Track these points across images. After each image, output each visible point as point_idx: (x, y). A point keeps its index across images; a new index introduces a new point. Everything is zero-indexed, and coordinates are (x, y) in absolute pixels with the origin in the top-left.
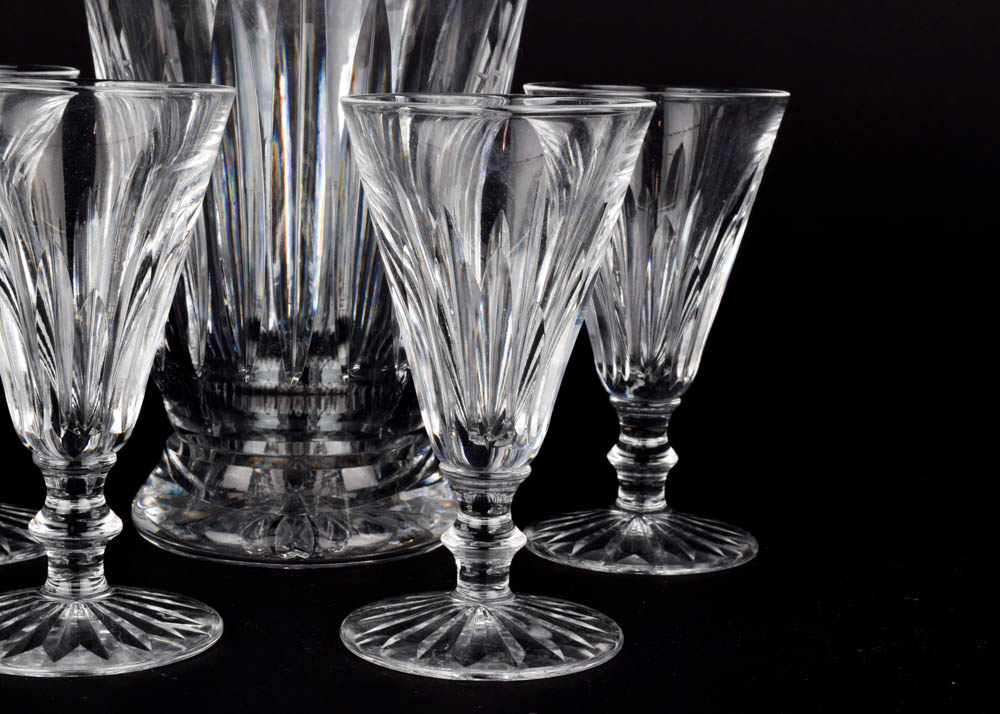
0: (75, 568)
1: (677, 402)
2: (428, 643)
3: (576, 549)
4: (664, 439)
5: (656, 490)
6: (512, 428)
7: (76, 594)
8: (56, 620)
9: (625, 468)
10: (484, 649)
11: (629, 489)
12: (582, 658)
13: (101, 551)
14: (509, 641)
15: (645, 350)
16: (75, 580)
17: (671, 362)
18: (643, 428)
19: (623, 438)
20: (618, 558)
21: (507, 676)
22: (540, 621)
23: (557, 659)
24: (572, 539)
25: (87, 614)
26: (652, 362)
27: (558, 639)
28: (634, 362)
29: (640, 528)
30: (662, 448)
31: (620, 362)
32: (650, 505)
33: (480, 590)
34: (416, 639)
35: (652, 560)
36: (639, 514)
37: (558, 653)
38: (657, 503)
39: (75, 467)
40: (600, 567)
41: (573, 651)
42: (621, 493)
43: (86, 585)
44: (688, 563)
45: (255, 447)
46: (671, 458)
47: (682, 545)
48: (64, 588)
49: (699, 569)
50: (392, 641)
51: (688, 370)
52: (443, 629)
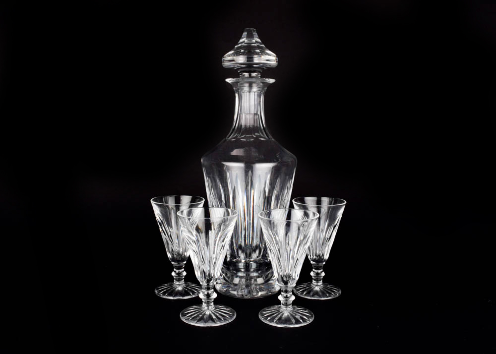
0: (208, 303)
1: (324, 263)
2: (277, 319)
3: (304, 293)
4: (322, 270)
5: (320, 280)
6: (292, 276)
7: (208, 309)
8: (205, 314)
9: (314, 276)
10: (287, 321)
11: (315, 280)
12: (307, 322)
13: (213, 300)
14: (291, 318)
15: (318, 252)
16: (208, 306)
17: (323, 255)
18: (318, 268)
19: (314, 270)
20: (313, 296)
21: (292, 326)
22: (297, 314)
23: (301, 322)
24: (303, 291)
25: (211, 313)
26: (319, 255)
27: (302, 318)
28: (316, 255)
29: (317, 289)
30: (322, 272)
31: (313, 255)
32: (319, 284)
33: (286, 307)
34: (274, 318)
35: (320, 297)
36: (317, 285)
37: (301, 321)
38: (321, 283)
39: (208, 285)
40: (309, 298)
41: (304, 320)
42: (313, 281)
43: (210, 307)
44: (327, 297)
45: (240, 274)
46: (323, 274)
47: (325, 292)
48: (206, 308)
49: (329, 298)
50: (269, 318)
51: (326, 257)
52: (279, 316)
